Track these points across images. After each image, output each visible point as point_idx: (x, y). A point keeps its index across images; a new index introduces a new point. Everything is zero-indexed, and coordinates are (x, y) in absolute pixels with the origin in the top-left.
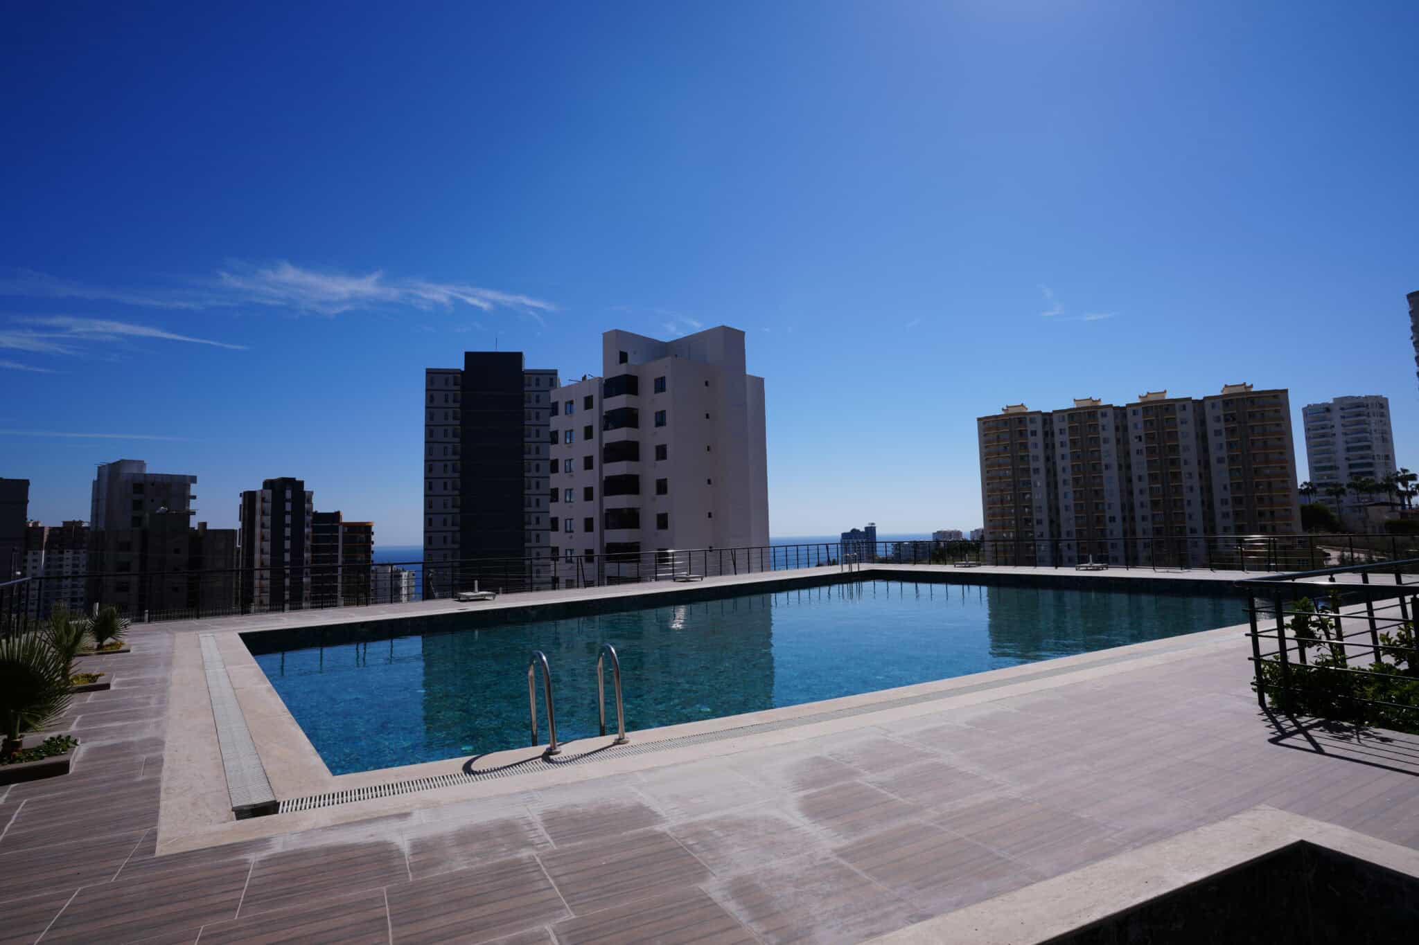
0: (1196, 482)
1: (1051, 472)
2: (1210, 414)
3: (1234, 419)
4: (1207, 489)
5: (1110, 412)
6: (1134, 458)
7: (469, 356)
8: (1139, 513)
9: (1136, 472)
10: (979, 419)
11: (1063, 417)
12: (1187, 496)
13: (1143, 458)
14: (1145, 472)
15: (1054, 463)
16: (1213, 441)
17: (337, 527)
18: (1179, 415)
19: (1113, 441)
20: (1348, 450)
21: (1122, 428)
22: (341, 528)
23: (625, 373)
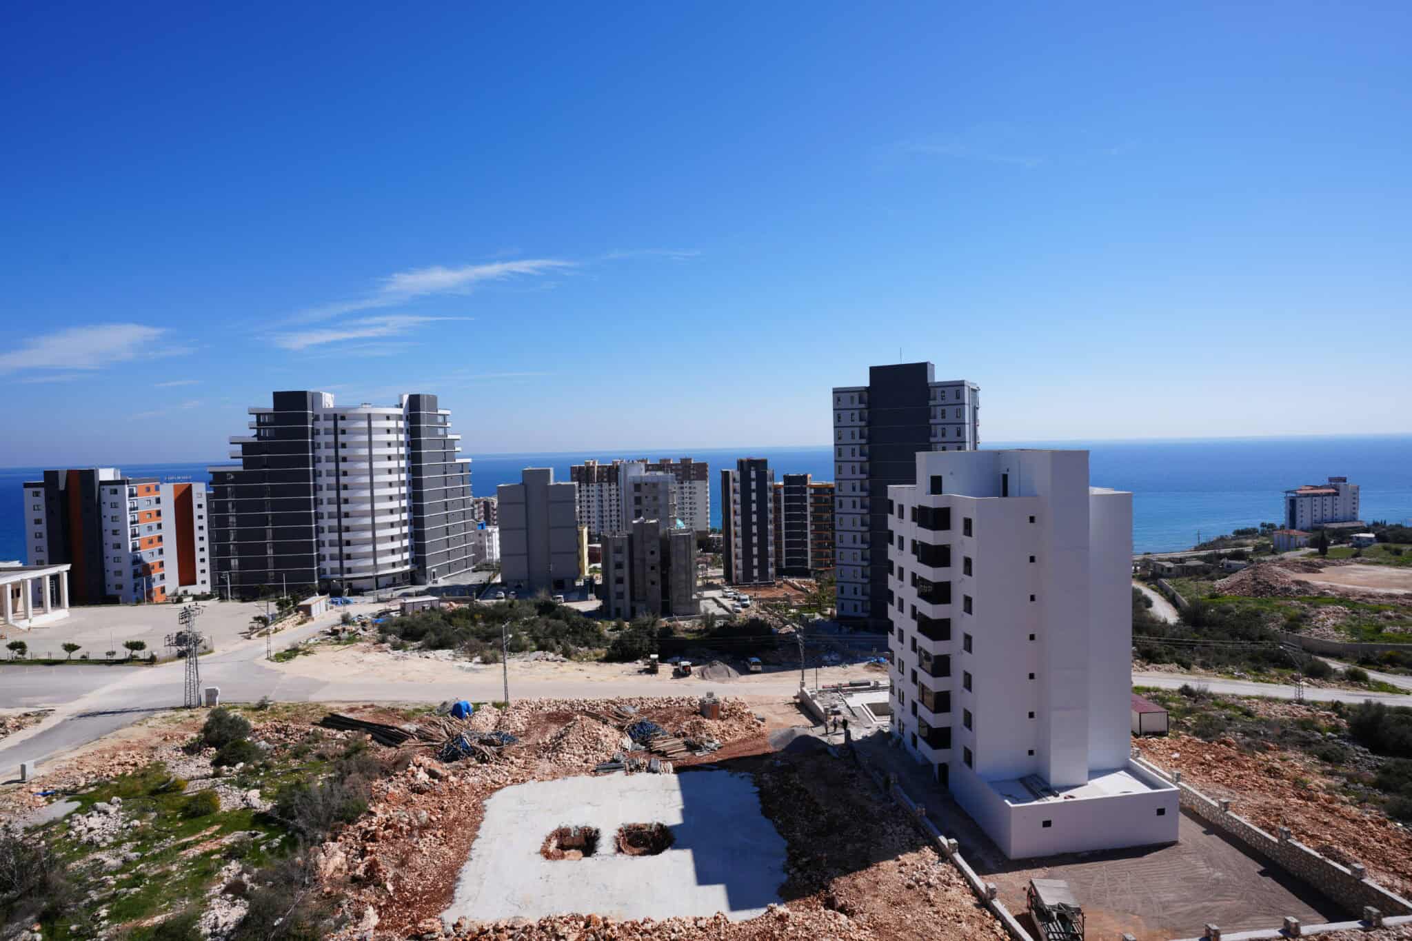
7: (874, 371)
17: (805, 488)
22: (808, 489)
23: (932, 506)
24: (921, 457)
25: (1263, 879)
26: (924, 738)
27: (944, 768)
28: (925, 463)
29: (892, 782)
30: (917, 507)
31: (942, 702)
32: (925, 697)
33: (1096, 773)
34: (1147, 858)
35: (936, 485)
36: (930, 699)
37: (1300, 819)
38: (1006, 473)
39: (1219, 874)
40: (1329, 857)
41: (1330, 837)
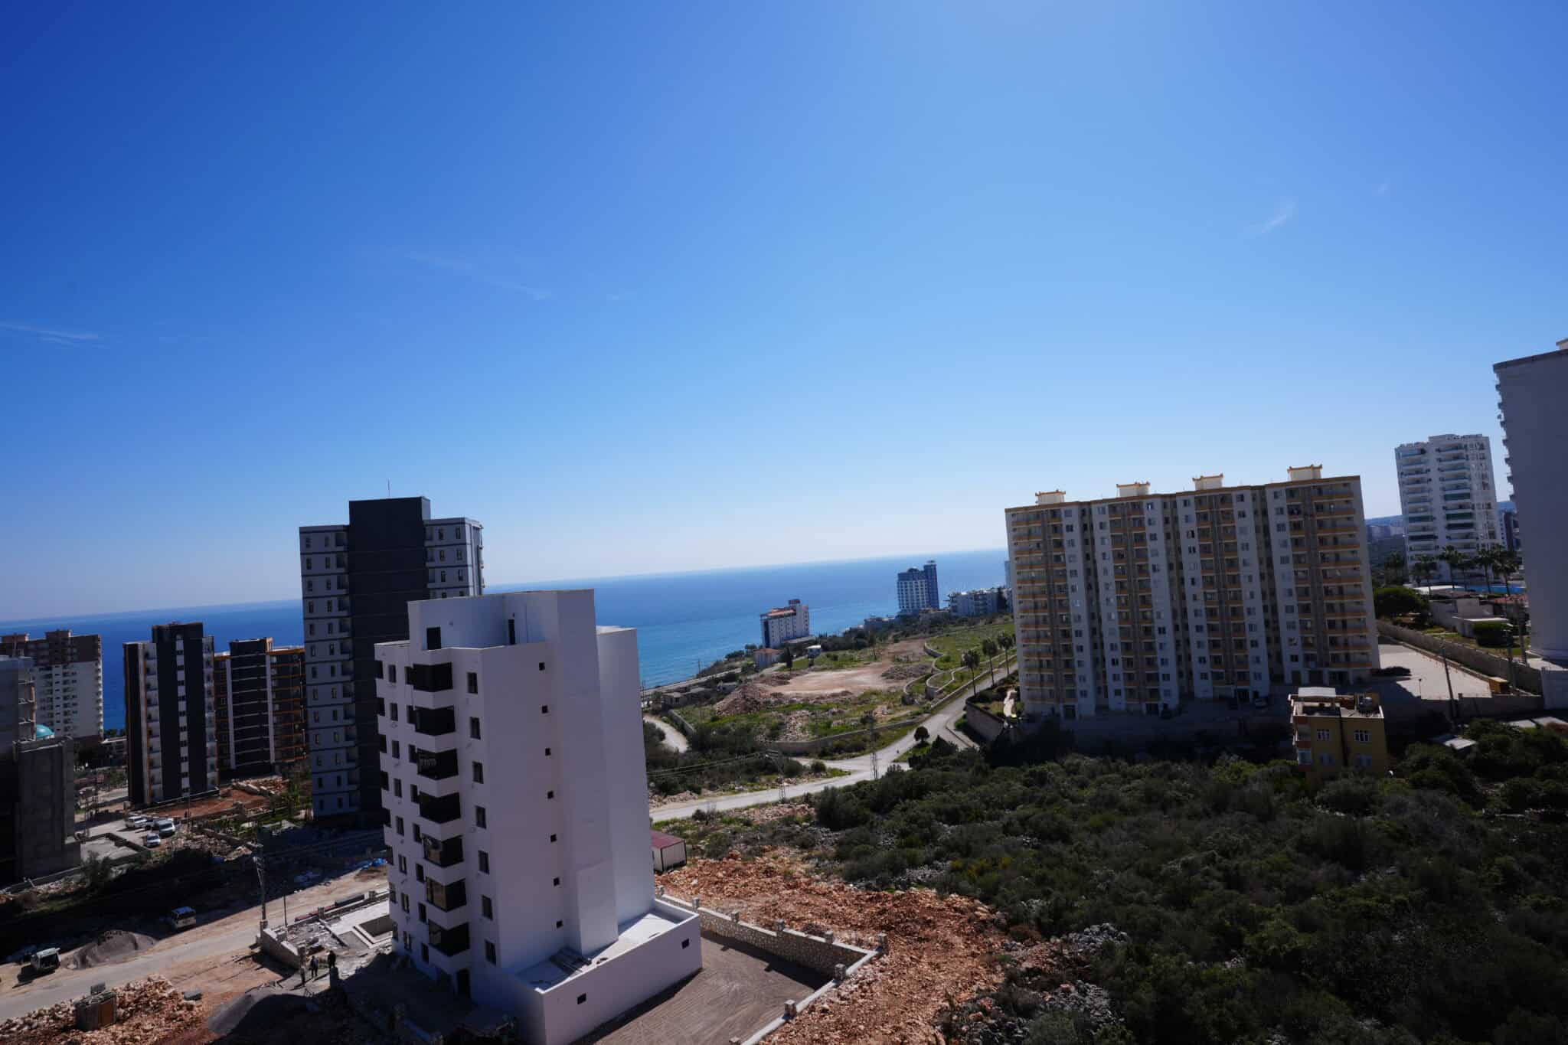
0: (1256, 586)
1: (1091, 573)
2: (1272, 505)
3: (1299, 512)
4: (1269, 593)
5: (1158, 503)
6: (1186, 557)
7: (355, 506)
8: (1192, 621)
9: (1188, 575)
10: (1007, 511)
11: (1104, 509)
12: (1247, 603)
13: (1196, 558)
14: (1198, 574)
15: (1095, 562)
16: (1275, 536)
17: (264, 656)
18: (1237, 507)
19: (1161, 537)
20: (1446, 498)
21: (1171, 521)
22: (268, 658)
23: (430, 663)
24: (414, 607)
25: (769, 974)
26: (438, 947)
27: (464, 976)
28: (418, 614)
29: (398, 1017)
30: (412, 666)
31: (456, 895)
32: (435, 894)
33: (624, 925)
34: (678, 995)
35: (434, 638)
36: (441, 895)
37: (790, 907)
38: (512, 618)
39: (736, 986)
40: (810, 933)
41: (810, 915)
